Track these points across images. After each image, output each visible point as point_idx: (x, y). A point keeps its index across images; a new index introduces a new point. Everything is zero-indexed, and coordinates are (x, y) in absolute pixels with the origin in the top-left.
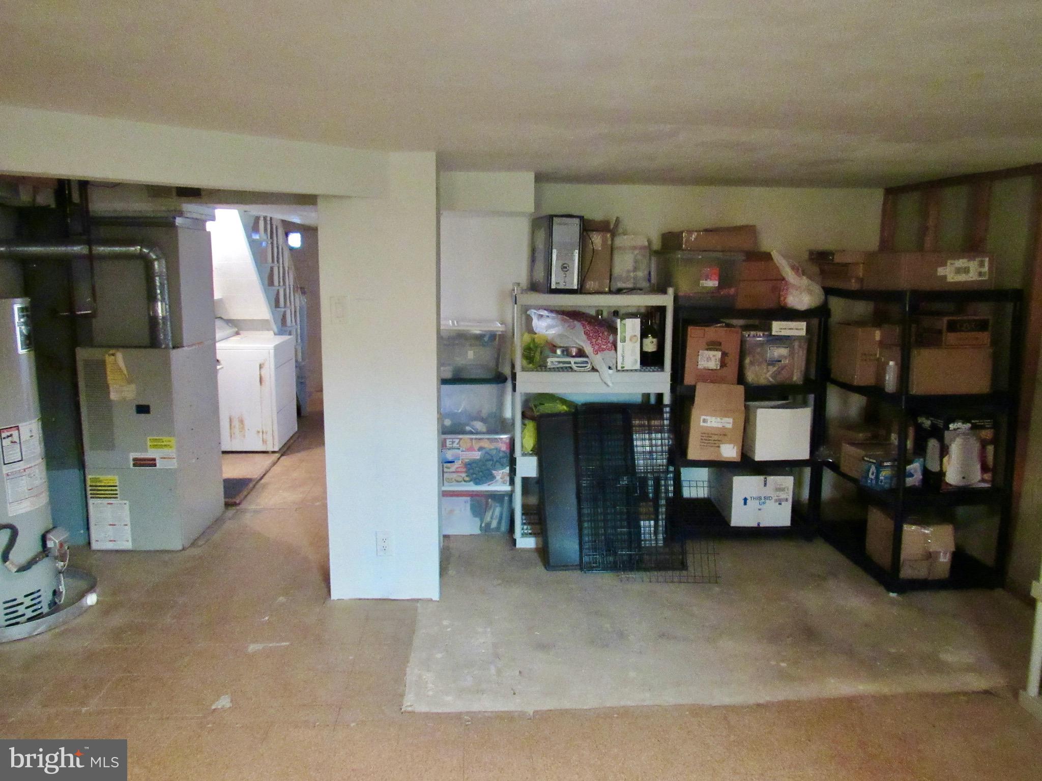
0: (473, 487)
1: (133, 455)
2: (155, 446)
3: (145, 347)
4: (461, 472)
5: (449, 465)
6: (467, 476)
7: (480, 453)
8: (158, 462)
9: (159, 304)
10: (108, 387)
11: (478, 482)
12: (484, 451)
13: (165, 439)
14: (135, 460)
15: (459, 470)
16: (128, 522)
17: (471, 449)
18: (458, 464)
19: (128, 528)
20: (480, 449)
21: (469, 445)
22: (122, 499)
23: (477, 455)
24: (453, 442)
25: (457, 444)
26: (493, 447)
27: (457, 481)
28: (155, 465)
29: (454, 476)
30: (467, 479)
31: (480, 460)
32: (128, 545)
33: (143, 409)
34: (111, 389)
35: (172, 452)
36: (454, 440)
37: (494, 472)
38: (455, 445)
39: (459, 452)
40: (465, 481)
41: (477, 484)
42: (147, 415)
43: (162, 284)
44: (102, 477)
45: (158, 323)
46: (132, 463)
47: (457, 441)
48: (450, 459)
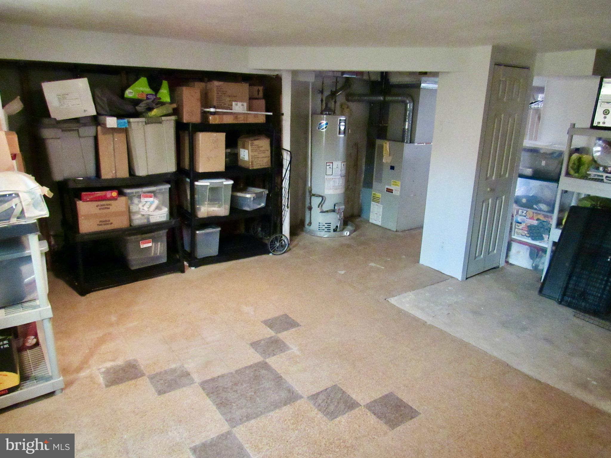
0: (529, 241)
1: (387, 187)
2: (393, 184)
3: (399, 141)
4: (525, 230)
5: (519, 224)
6: (528, 233)
7: (537, 222)
8: (394, 192)
9: (407, 123)
10: (383, 156)
11: (534, 239)
12: (539, 221)
13: (397, 182)
14: (387, 189)
15: (524, 229)
16: (381, 214)
17: (532, 218)
18: (523, 225)
19: (381, 217)
20: (538, 220)
21: (531, 216)
22: (380, 204)
23: (535, 223)
24: (523, 212)
25: (525, 214)
26: (545, 220)
27: (522, 235)
28: (392, 193)
29: (521, 231)
30: (528, 235)
31: (536, 226)
32: (379, 224)
33: (392, 168)
34: (384, 158)
35: (398, 188)
36: (523, 211)
37: (544, 235)
38: (524, 214)
39: (525, 218)
40: (526, 236)
41: (533, 239)
42: (393, 170)
43: (409, 114)
44: (376, 194)
45: (405, 131)
46: (386, 190)
47: (525, 212)
48: (520, 221)
